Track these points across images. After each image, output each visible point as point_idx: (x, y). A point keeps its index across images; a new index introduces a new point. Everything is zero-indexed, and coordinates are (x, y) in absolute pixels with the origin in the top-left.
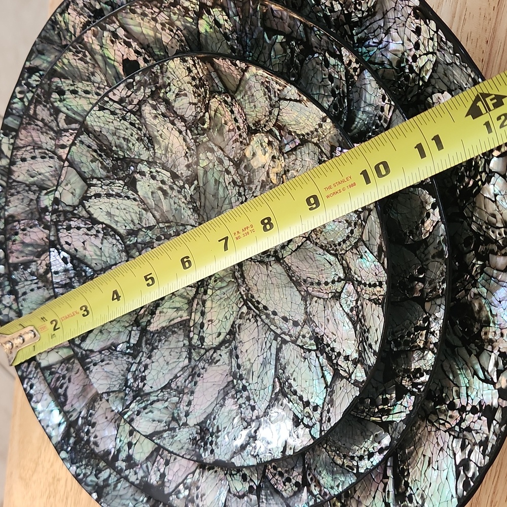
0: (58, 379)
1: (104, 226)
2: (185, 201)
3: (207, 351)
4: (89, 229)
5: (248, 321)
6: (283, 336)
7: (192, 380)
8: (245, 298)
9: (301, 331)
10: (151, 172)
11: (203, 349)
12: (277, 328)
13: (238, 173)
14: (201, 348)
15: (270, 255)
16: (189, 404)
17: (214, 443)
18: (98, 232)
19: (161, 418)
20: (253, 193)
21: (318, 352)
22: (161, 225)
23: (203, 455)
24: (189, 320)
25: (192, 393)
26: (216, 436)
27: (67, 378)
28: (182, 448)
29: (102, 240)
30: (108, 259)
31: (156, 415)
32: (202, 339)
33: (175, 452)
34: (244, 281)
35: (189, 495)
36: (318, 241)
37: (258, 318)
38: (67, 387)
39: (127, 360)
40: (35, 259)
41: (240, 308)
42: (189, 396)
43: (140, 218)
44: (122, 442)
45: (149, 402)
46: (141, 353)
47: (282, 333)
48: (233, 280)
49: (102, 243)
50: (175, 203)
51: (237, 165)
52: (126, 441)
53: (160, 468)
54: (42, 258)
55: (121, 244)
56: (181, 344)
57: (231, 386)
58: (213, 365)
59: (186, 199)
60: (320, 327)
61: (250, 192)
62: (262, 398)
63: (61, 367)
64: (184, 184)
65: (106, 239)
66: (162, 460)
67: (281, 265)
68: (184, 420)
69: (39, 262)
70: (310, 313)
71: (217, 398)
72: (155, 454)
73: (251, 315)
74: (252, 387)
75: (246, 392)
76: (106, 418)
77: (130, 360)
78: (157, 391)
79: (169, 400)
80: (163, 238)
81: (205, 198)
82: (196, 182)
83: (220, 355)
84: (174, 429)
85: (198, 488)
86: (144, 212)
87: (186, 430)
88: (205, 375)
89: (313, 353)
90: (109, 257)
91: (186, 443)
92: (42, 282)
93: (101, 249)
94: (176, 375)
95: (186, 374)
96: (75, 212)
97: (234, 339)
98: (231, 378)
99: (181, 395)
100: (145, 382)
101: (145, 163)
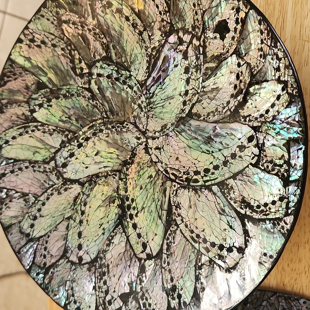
0: (11, 72)
27: (16, 77)
35: (4, 199)
38: (10, 81)
40: (68, 10)
44: (5, 136)
52: (7, 138)
53: (7, 170)
54: (71, 14)
63: (19, 69)
66: (11, 167)
69: (68, 13)
72: (12, 161)
76: (11, 117)
85: (10, 201)
92: (58, 23)
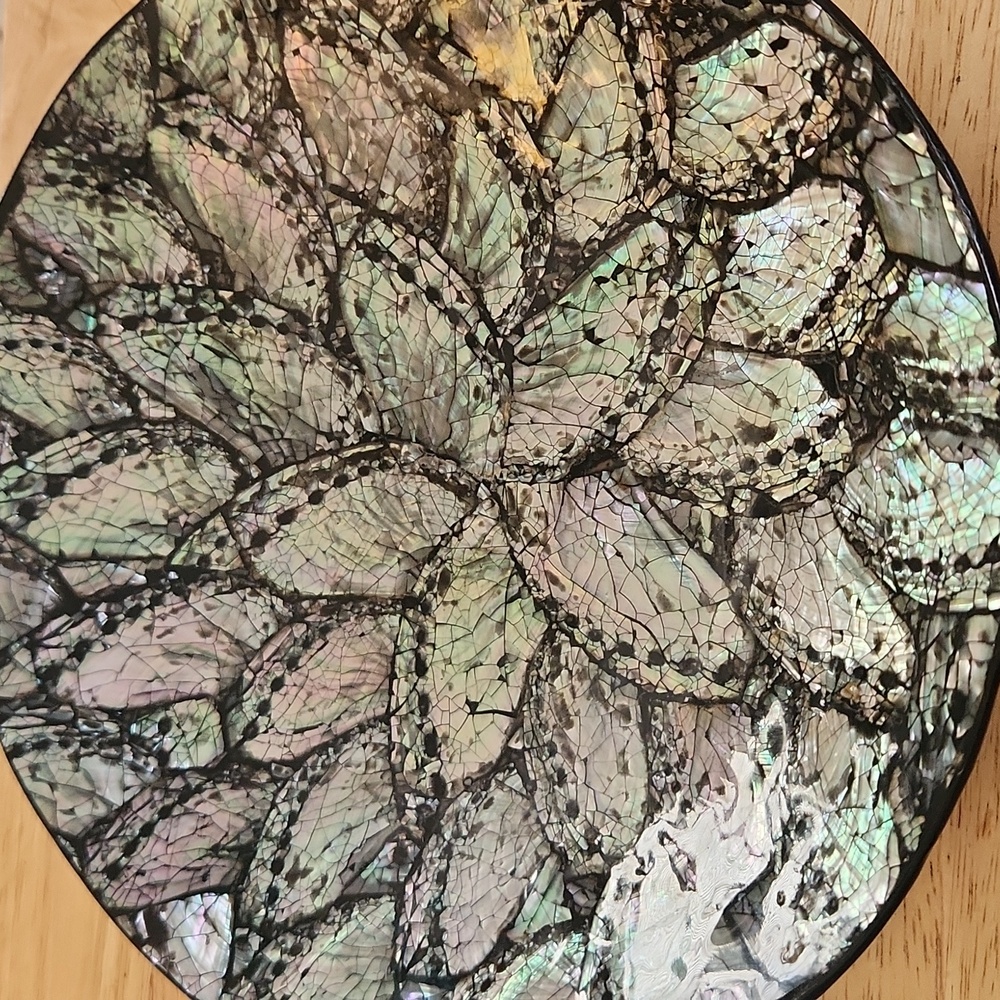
1: (781, 189)
2: (694, 471)
3: (340, 252)
4: (791, 137)
5: (343, 413)
6: (256, 488)
7: (279, 173)
8: (392, 445)
9: (238, 542)
10: (814, 456)
11: (349, 244)
12: (282, 483)
13: (633, 681)
14: (354, 238)
15: (430, 588)
16: (218, 145)
17: (77, 190)
18: (775, 156)
19: (196, 53)
20: (570, 672)
21: (160, 564)
22: (696, 346)
23: (51, 153)
24: (436, 245)
25: (246, 162)
26: (94, 197)
28: (89, 95)
29: (749, 148)
30: (694, 125)
31: (211, 41)
32: (375, 252)
33: (86, 69)
34: (426, 472)
36: (364, 738)
37: (331, 445)
39: (398, 10)
41: (380, 414)
42: (240, 149)
43: (746, 304)
45: (254, 32)
46: (406, 61)
47: (263, 488)
48: (448, 444)
49: (741, 140)
50: (715, 437)
51: (649, 698)
55: (716, 192)
56: (388, 187)
57: (221, 278)
58: (297, 251)
59: (699, 476)
60: (211, 601)
61: (577, 666)
62: (146, 358)
64: (730, 509)
65: (748, 161)
67: (392, 598)
68: (173, 119)
70: (254, 593)
71: (204, 229)
73: (350, 429)
74: (189, 338)
75: (183, 317)
77: (395, 20)
78: (282, 66)
79: (246, 90)
80: (667, 324)
81: (658, 536)
82: (708, 547)
83: (311, 283)
84: (152, 82)
86: (754, 329)
87: (141, 119)
88: (279, 216)
89: (165, 550)
90: (697, 133)
91: (100, 108)
93: (728, 126)
94: (311, 135)
95: (303, 167)
96: (848, 148)
97: (327, 345)
98: (240, 285)
99: (248, 129)
100: (317, 40)
101: (840, 467)
